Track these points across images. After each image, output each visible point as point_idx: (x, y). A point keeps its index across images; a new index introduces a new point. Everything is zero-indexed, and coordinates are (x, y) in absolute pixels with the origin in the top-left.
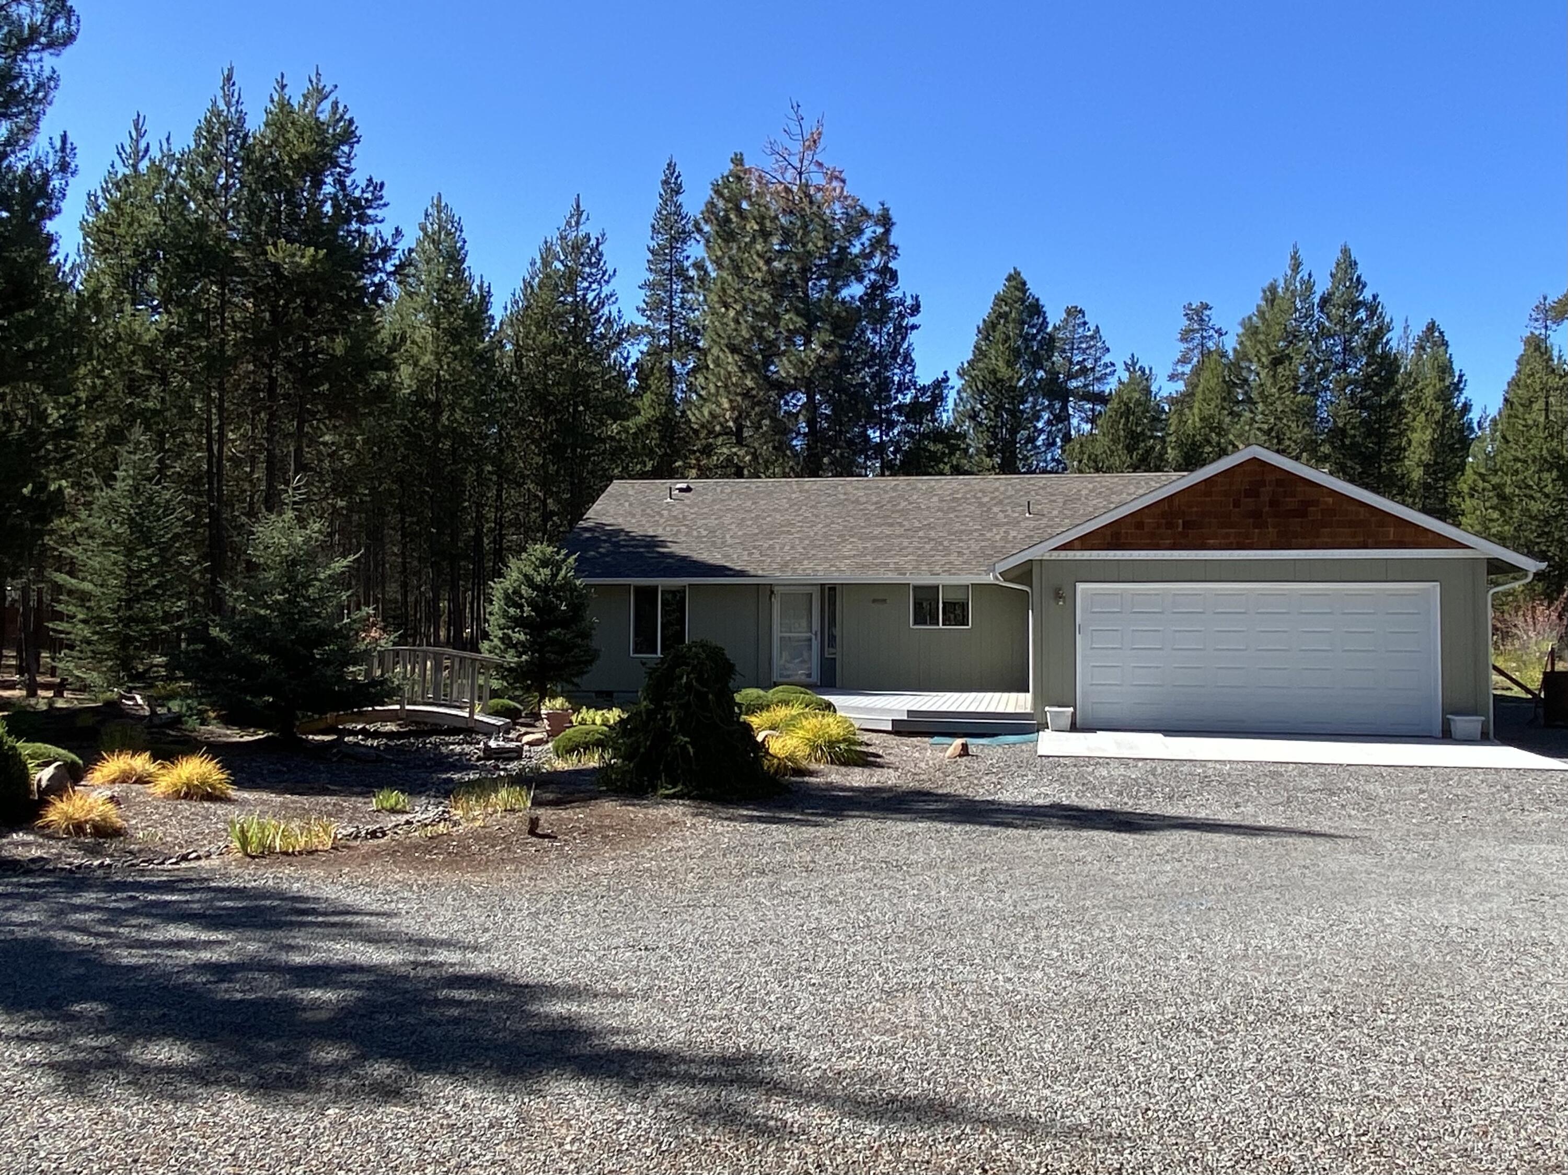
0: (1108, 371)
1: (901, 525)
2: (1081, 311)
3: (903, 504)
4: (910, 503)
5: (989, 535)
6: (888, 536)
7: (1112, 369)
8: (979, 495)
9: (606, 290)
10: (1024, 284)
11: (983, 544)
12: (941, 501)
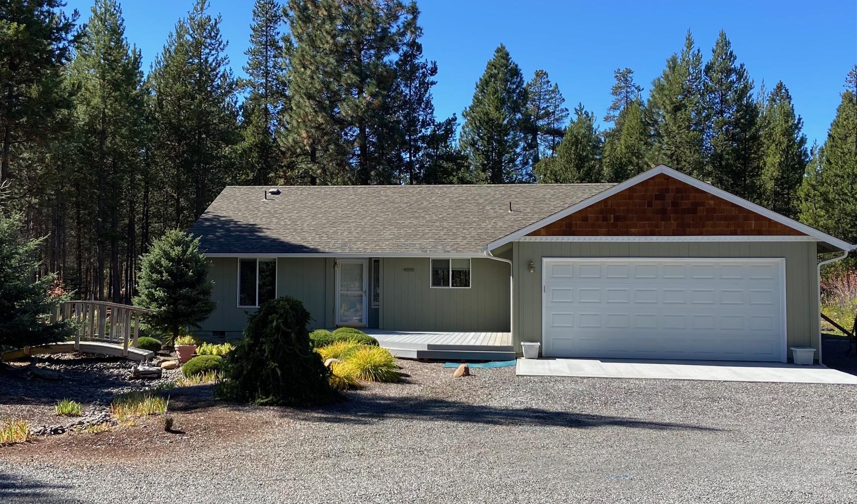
0: (564, 114)
1: (424, 218)
2: (545, 74)
3: (425, 203)
4: (430, 203)
5: (483, 225)
6: (415, 225)
7: (567, 112)
8: (477, 197)
9: (222, 55)
10: (507, 54)
11: (480, 231)
12: (451, 201)
